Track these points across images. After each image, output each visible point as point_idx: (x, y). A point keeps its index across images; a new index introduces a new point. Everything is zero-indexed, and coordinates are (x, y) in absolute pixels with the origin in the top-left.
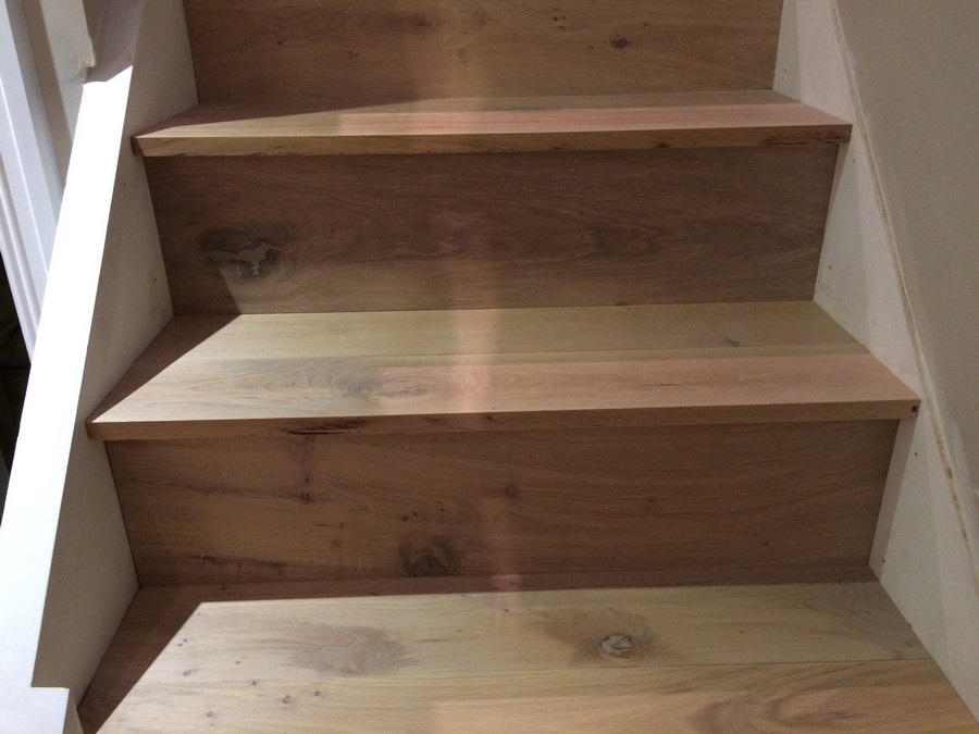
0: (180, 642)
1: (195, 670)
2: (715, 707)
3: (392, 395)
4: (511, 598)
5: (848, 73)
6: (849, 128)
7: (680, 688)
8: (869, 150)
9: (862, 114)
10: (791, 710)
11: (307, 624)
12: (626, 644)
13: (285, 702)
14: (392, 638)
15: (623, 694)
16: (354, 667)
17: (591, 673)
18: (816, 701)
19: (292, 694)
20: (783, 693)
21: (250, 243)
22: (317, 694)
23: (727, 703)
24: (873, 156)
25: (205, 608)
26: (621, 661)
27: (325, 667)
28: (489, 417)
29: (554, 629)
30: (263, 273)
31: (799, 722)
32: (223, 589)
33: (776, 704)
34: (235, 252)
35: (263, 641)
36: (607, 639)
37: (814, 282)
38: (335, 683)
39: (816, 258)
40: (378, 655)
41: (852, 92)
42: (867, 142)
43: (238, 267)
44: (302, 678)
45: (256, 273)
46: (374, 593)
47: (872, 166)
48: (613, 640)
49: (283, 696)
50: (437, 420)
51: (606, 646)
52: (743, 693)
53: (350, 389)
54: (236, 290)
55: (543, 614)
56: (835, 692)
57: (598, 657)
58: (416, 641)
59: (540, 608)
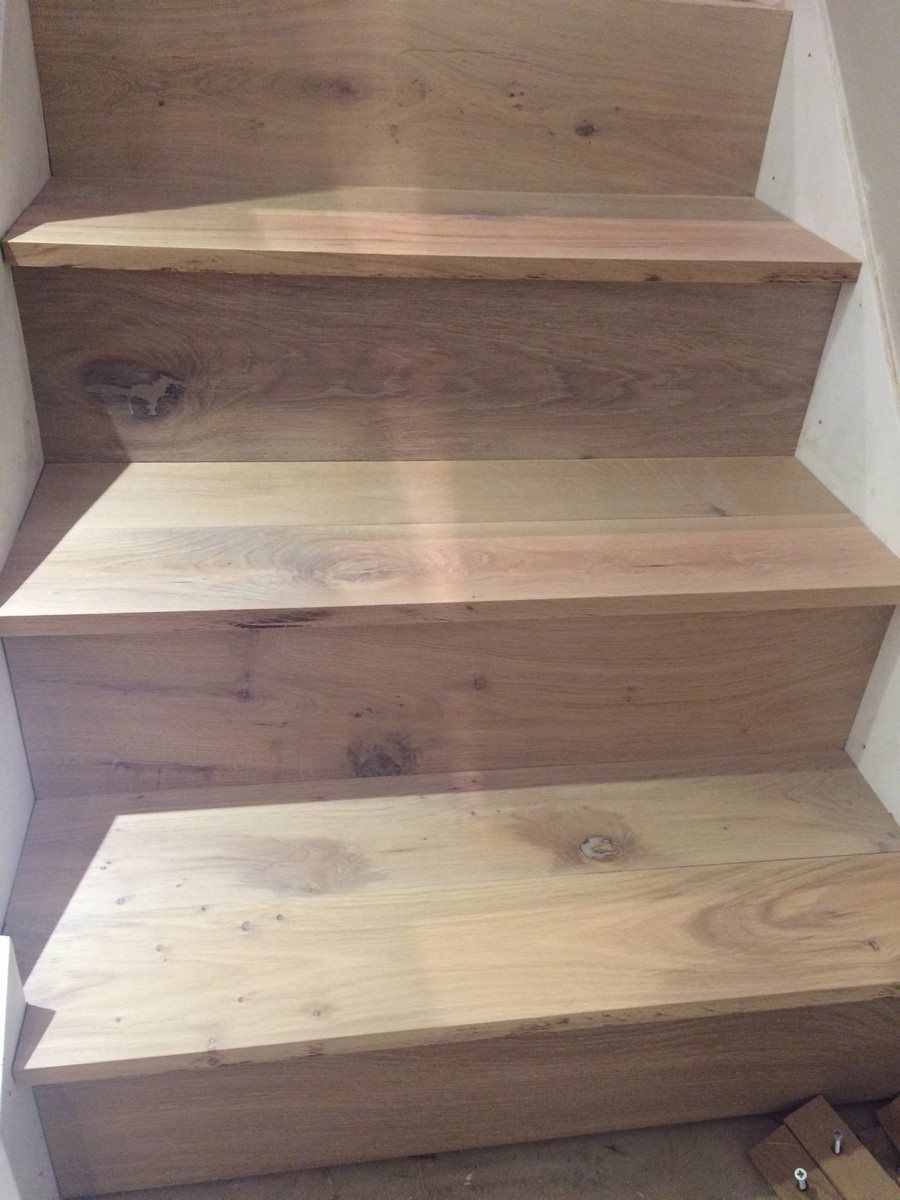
0: (103, 864)
1: (129, 897)
2: (707, 913)
3: (351, 579)
4: (475, 797)
5: (860, 200)
6: (858, 266)
7: (669, 893)
8: (880, 296)
9: (874, 252)
10: (784, 912)
11: (248, 837)
12: (606, 847)
13: (245, 930)
14: (351, 850)
15: (616, 901)
16: (314, 885)
17: (573, 880)
18: (809, 899)
19: (251, 919)
20: (774, 893)
21: (146, 376)
22: (279, 917)
23: (720, 906)
24: (885, 305)
25: (123, 822)
26: (605, 866)
27: (282, 886)
28: (470, 607)
29: (530, 832)
30: (162, 413)
31: (795, 922)
32: (140, 797)
33: (768, 907)
34: (127, 387)
35: (202, 859)
36: (586, 841)
37: (798, 435)
38: (297, 905)
39: (802, 409)
40: (340, 870)
42: (878, 286)
43: (130, 405)
44: (259, 901)
45: (153, 412)
46: (320, 799)
47: (883, 316)
48: (593, 842)
49: (240, 923)
50: (411, 611)
51: (587, 850)
52: (734, 895)
53: (299, 570)
54: (127, 433)
55: (514, 816)
56: (824, 890)
57: (579, 862)
58: (380, 852)
59: (510, 809)
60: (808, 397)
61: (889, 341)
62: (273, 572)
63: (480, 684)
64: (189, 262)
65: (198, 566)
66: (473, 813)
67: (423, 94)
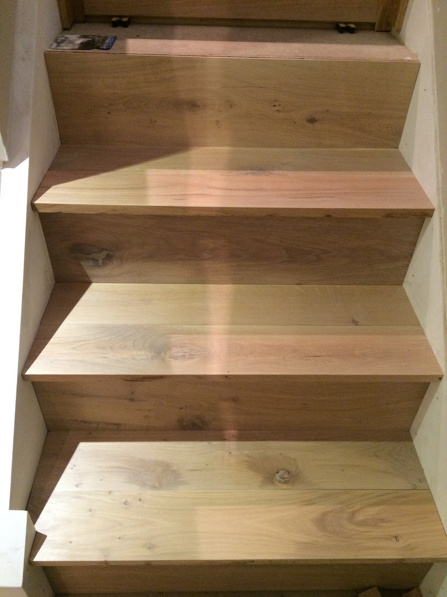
0: (72, 467)
1: (81, 484)
2: (325, 514)
3: (176, 358)
4: (232, 445)
6: (433, 210)
7: (310, 502)
8: (441, 228)
9: (441, 205)
10: (360, 517)
11: (132, 457)
12: (286, 476)
13: (125, 504)
14: (175, 468)
15: (285, 505)
16: (157, 485)
17: (269, 492)
18: (372, 512)
19: (129, 500)
20: (357, 507)
21: (97, 250)
22: (140, 500)
23: (331, 511)
24: (443, 232)
25: (83, 446)
26: (284, 486)
27: (144, 485)
28: (226, 376)
29: (253, 465)
30: (104, 264)
31: (363, 523)
32: (90, 434)
33: (353, 514)
34: (89, 254)
35: (112, 467)
36: (278, 472)
37: (404, 277)
38: (148, 494)
40: (168, 478)
41: (438, 189)
42: (441, 223)
43: (91, 261)
44: (133, 490)
45: (100, 264)
46: (165, 440)
47: (441, 238)
48: (281, 473)
49: (124, 501)
50: (200, 377)
51: (277, 477)
52: (339, 506)
54: (91, 272)
55: (247, 456)
56: (381, 507)
57: (273, 483)
58: (186, 470)
59: (246, 452)
60: (410, 261)
61: (442, 251)
62: (143, 352)
63: (235, 400)
64: (112, 211)
65: (112, 348)
66: (230, 453)
67: (231, 106)
